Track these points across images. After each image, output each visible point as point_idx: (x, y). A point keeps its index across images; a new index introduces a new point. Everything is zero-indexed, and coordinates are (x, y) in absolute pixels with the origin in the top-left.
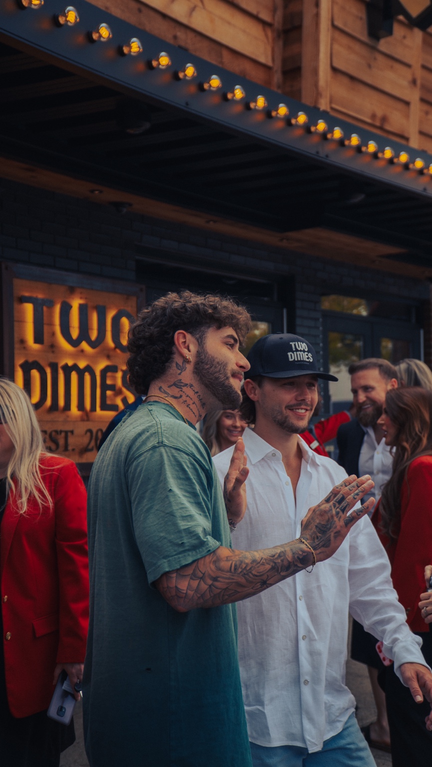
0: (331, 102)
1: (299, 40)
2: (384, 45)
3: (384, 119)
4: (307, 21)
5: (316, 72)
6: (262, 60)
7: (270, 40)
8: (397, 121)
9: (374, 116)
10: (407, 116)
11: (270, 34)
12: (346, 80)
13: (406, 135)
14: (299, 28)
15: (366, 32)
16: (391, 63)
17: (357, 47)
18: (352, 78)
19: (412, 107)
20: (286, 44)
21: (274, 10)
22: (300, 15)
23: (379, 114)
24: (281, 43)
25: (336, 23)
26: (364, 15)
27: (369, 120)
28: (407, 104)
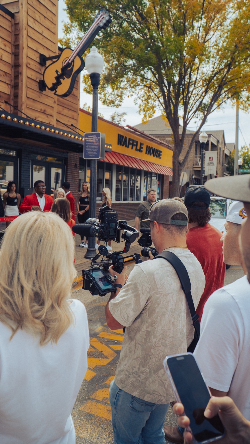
0: (26, 105)
1: (18, 89)
2: (44, 92)
3: (45, 111)
4: (20, 85)
5: (22, 97)
6: (7, 93)
7: (10, 88)
8: (49, 111)
9: (41, 110)
10: (53, 110)
11: (9, 86)
12: (32, 100)
13: (52, 115)
14: (18, 86)
15: (38, 89)
16: (47, 97)
17: (36, 92)
18: (34, 100)
19: (54, 108)
20: (15, 89)
21: (11, 81)
22: (18, 83)
23: (43, 109)
24: (13, 89)
25: (28, 86)
26: (38, 85)
27: (40, 111)
28: (53, 107)
